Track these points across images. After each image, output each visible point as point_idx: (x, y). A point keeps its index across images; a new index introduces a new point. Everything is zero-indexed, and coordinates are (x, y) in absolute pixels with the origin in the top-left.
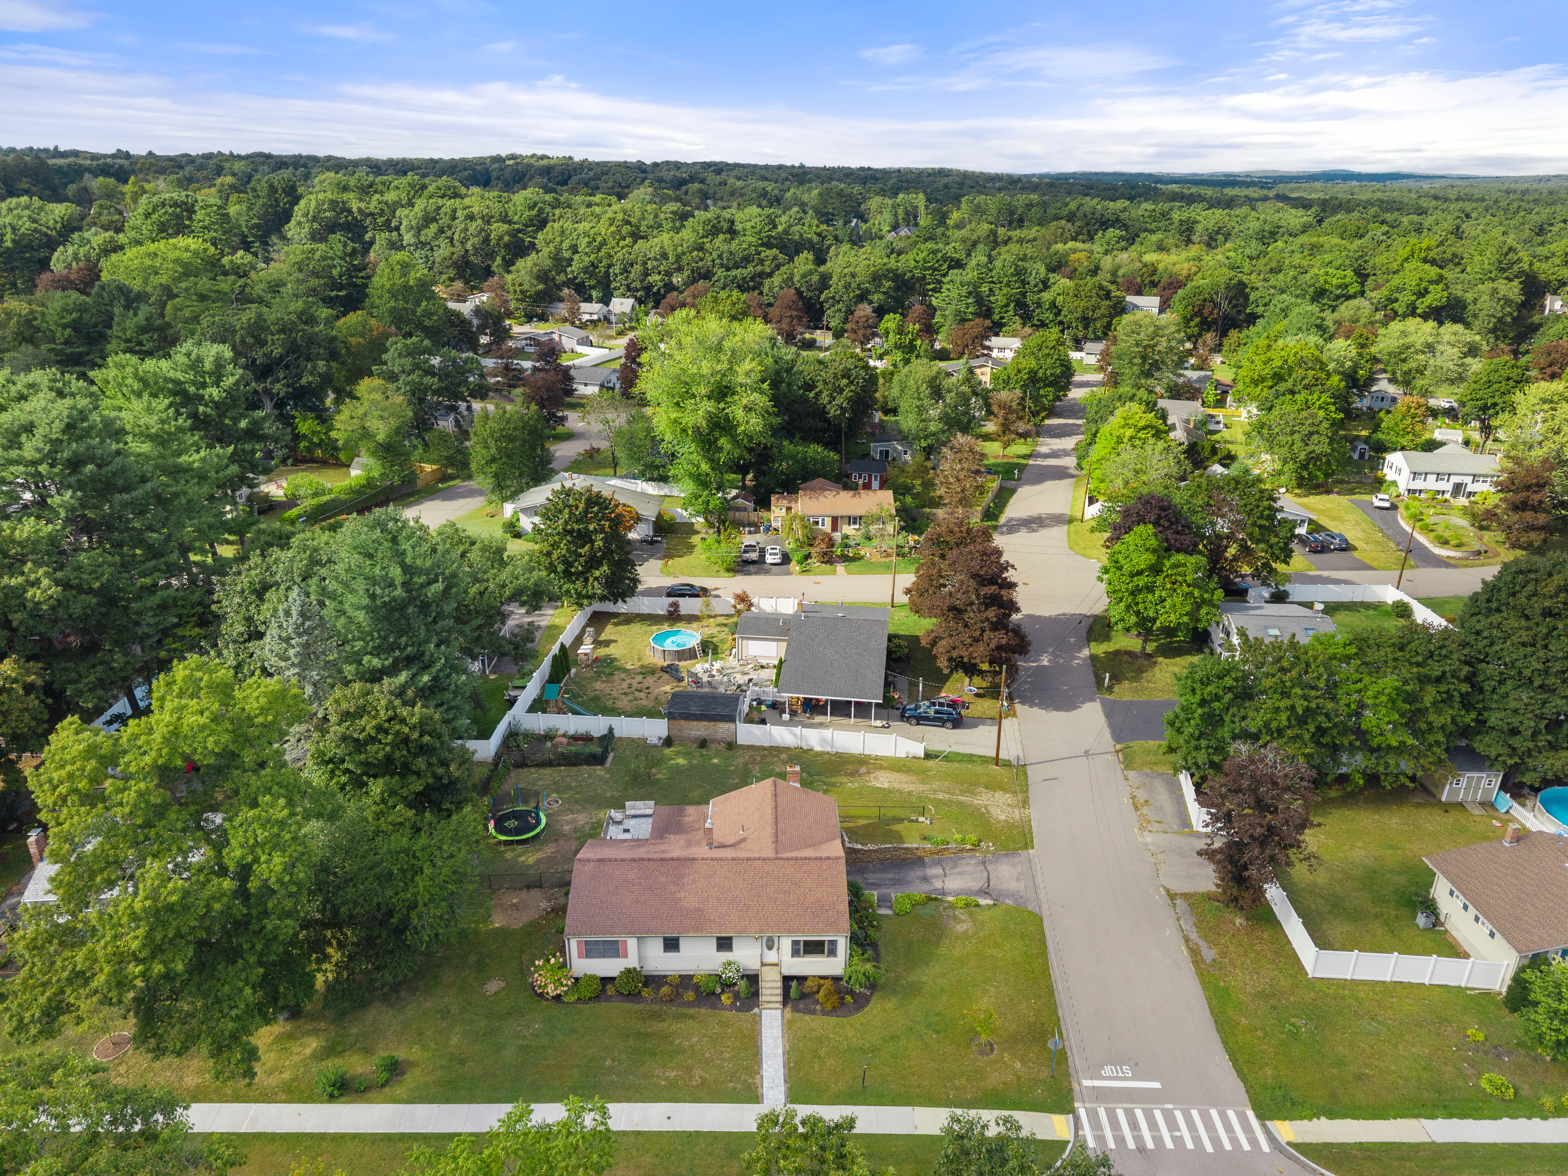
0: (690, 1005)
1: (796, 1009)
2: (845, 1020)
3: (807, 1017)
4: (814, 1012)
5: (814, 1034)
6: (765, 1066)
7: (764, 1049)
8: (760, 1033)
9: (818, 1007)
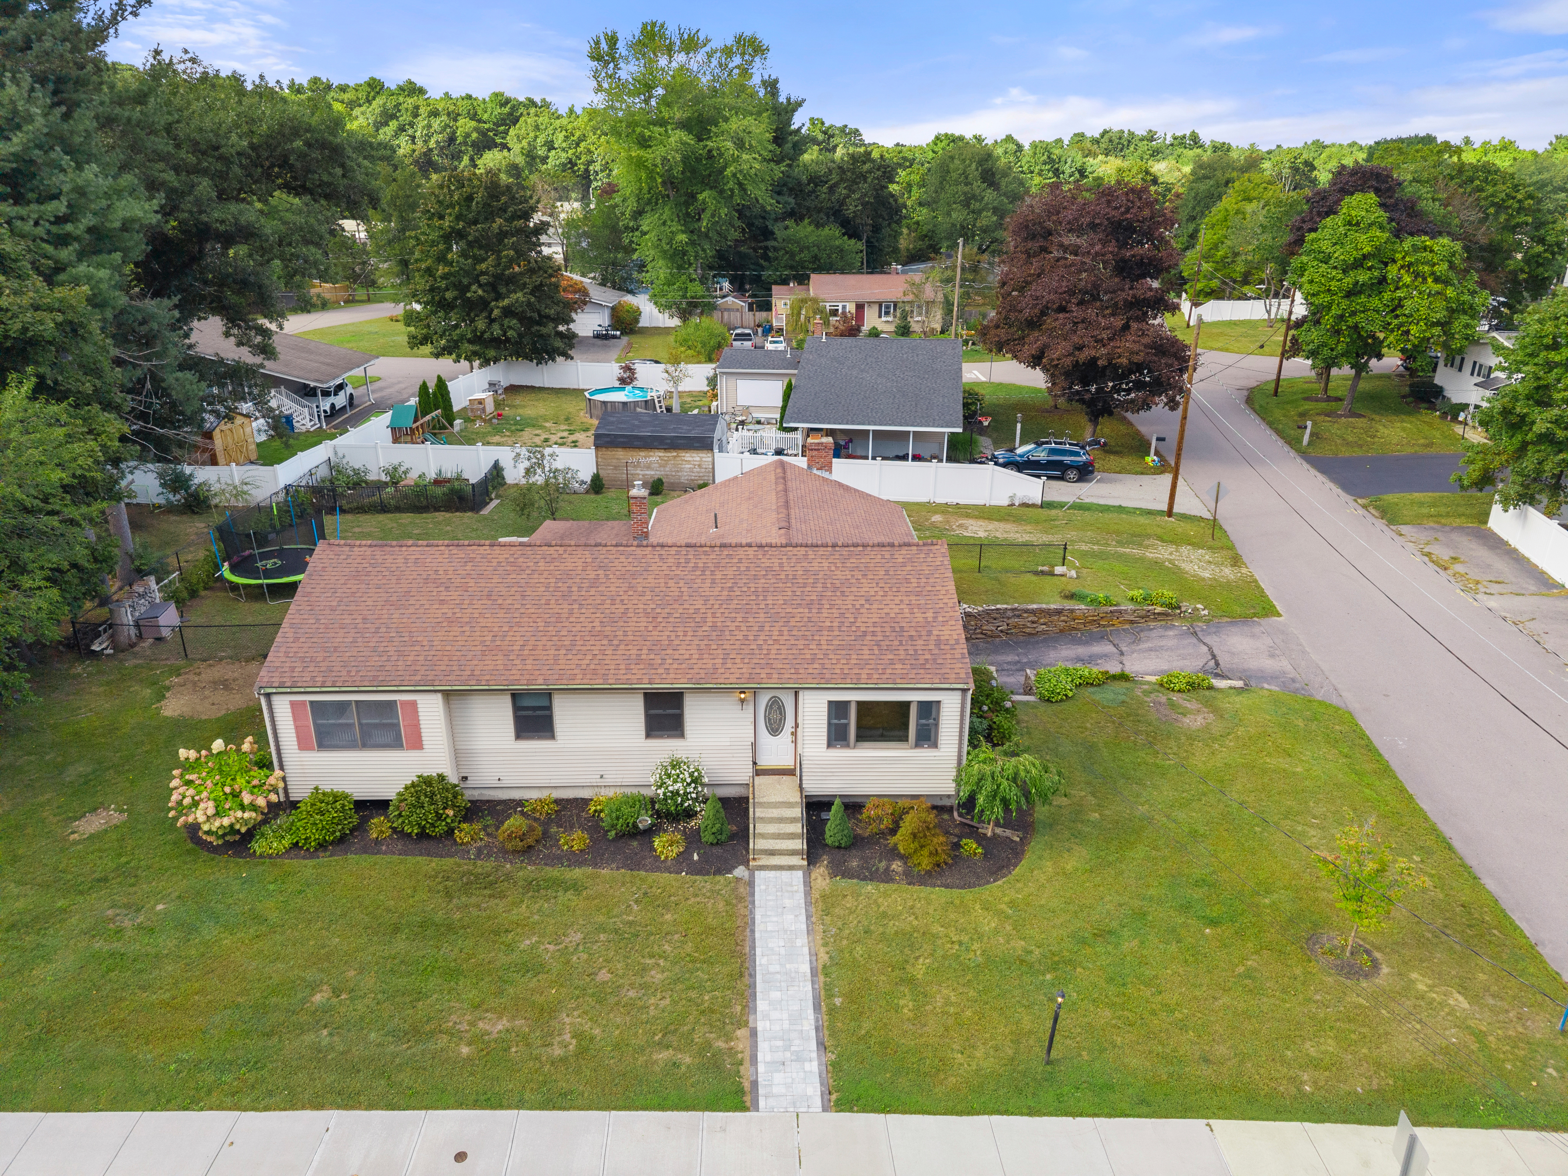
0: (575, 859)
1: (838, 870)
2: (968, 895)
3: (870, 887)
4: (887, 877)
5: (892, 926)
6: (761, 1005)
7: (761, 960)
8: (749, 924)
9: (897, 866)
